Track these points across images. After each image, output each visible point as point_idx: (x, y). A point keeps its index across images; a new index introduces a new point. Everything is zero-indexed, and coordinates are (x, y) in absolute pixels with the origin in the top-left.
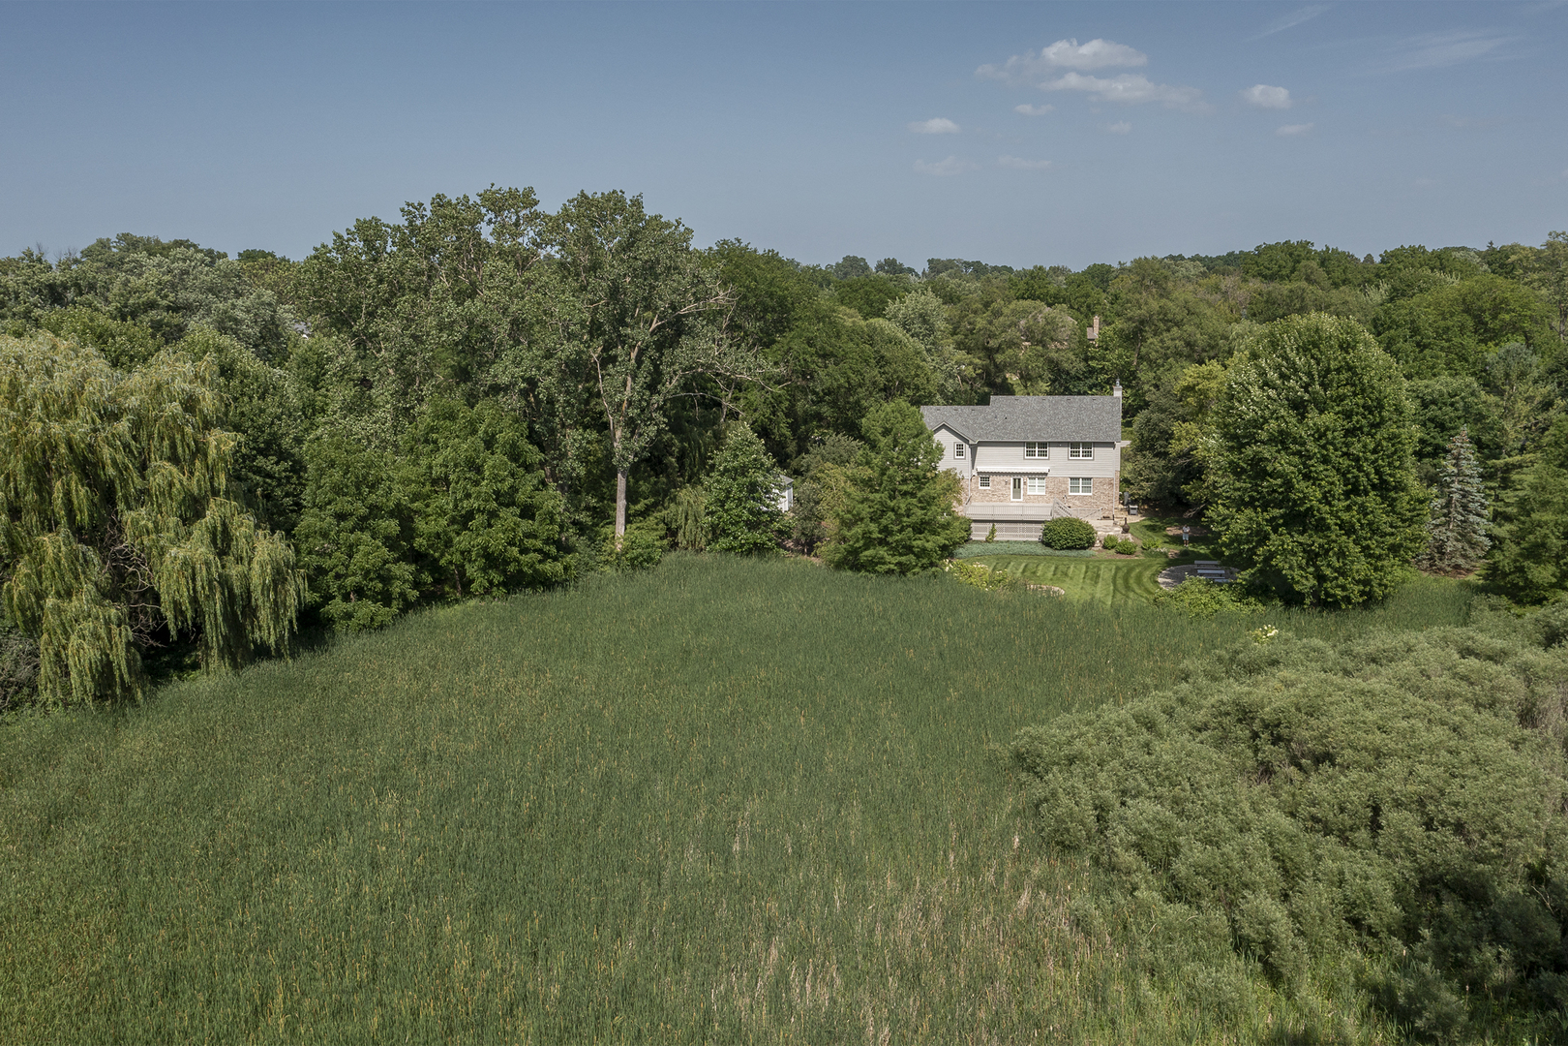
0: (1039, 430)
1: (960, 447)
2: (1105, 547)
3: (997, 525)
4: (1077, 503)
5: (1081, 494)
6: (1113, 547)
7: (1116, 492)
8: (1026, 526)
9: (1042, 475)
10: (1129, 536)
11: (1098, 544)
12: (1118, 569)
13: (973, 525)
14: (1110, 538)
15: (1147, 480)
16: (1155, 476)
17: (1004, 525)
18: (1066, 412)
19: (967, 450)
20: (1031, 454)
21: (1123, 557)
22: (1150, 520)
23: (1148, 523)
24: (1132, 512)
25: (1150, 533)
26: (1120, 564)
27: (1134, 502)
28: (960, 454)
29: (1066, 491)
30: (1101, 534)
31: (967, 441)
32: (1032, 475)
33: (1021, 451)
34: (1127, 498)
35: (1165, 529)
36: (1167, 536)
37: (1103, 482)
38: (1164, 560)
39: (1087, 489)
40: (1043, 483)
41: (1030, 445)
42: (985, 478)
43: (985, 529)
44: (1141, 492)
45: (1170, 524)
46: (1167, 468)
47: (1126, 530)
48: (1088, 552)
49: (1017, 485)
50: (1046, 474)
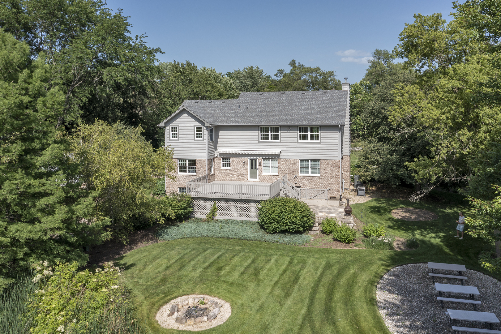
0: (273, 116)
1: (199, 129)
2: (323, 232)
3: (218, 204)
4: (307, 183)
5: (310, 174)
6: (331, 232)
7: (347, 175)
8: (246, 205)
9: (275, 157)
10: (351, 219)
11: (317, 227)
12: (328, 266)
13: (196, 203)
14: (329, 222)
15: (373, 163)
16: (381, 160)
17: (225, 204)
18: (299, 102)
19: (205, 133)
20: (265, 137)
21: (340, 247)
22: (376, 201)
23: (374, 204)
24: (360, 192)
25: (375, 216)
26: (333, 257)
27: (364, 183)
28: (199, 135)
29: (296, 172)
30: (320, 216)
31: (203, 124)
32: (267, 157)
33: (256, 134)
34: (357, 180)
35: (390, 212)
36: (391, 219)
37: (330, 163)
38: (387, 253)
39: (315, 170)
40: (276, 164)
41: (264, 129)
42: (227, 159)
43: (206, 208)
44: (367, 174)
45: (396, 205)
46: (391, 153)
47: (348, 213)
48: (304, 237)
49: (253, 165)
50: (278, 156)
